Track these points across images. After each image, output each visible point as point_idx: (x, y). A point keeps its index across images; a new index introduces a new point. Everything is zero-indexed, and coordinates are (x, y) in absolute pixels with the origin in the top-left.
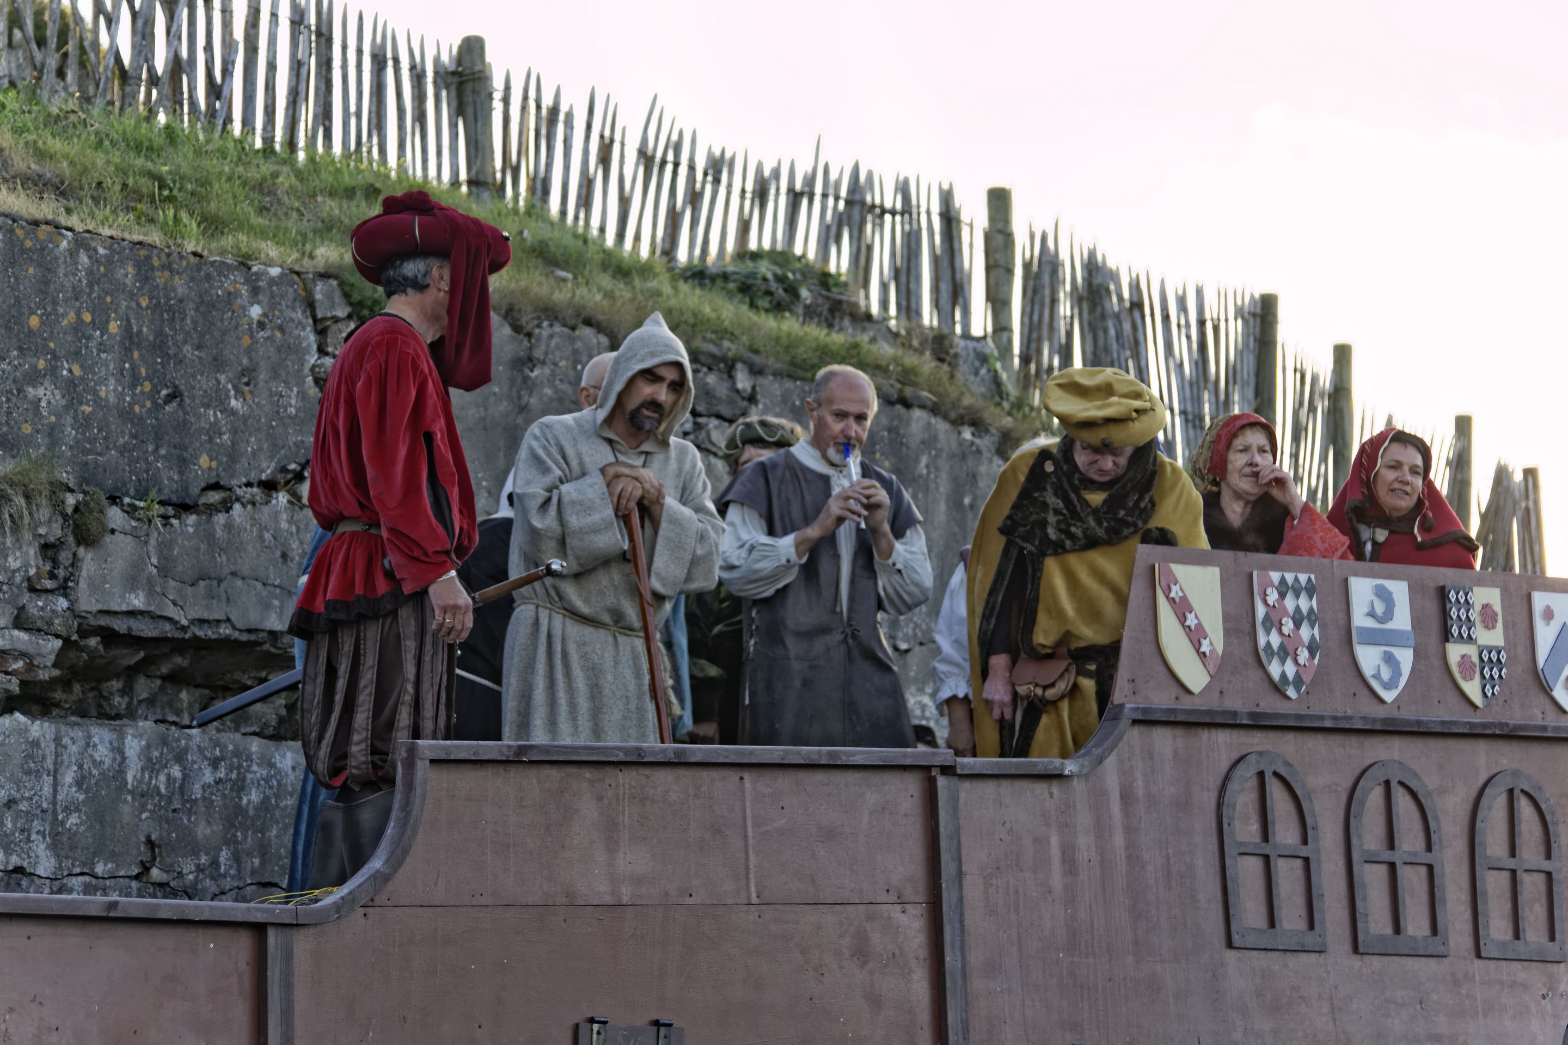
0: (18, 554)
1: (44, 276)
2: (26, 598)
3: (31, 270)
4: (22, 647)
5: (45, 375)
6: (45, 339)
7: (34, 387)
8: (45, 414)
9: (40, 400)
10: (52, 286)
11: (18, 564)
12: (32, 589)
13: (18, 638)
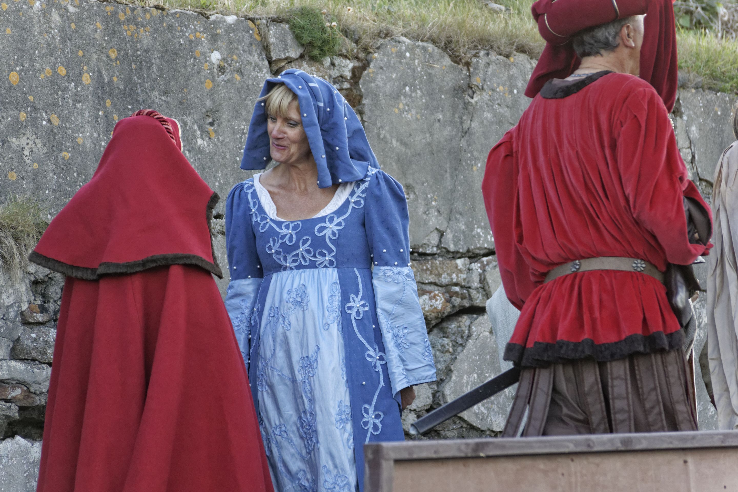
0: (11, 291)
1: (21, 35)
2: (20, 331)
3: (8, 31)
4: (19, 376)
5: (26, 126)
6: (24, 93)
7: (17, 137)
8: (28, 161)
9: (23, 149)
10: (28, 44)
11: (11, 300)
12: (26, 323)
13: (15, 368)
